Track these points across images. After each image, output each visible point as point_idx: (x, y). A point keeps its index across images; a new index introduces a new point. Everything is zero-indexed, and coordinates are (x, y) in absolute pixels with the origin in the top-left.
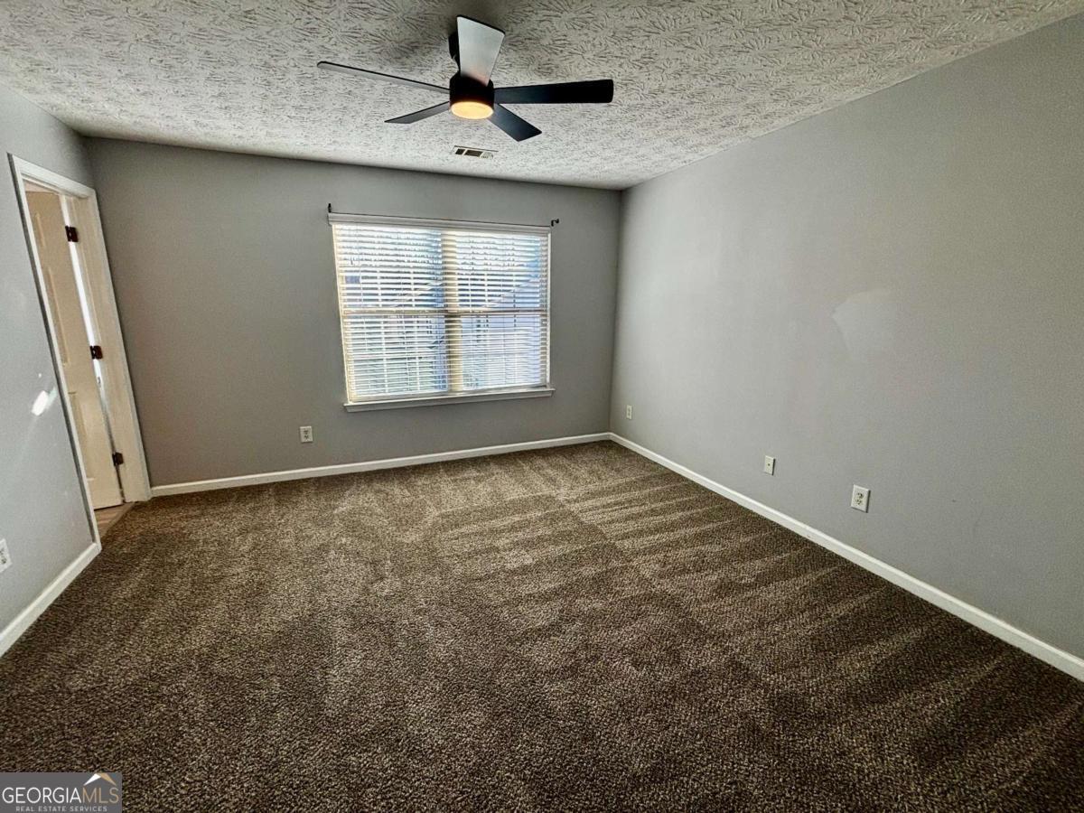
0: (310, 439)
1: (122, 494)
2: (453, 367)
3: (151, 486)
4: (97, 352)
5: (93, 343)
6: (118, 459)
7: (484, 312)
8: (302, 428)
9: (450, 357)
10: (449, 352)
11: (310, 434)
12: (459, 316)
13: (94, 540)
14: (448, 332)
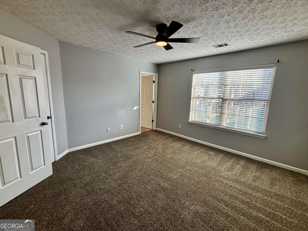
0: (180, 127)
1: (152, 127)
2: (222, 117)
3: (157, 127)
4: (153, 102)
5: (153, 100)
6: (153, 121)
7: (238, 99)
8: (179, 124)
9: (221, 114)
10: (221, 112)
11: (181, 126)
12: (227, 100)
13: (139, 132)
14: (222, 105)
